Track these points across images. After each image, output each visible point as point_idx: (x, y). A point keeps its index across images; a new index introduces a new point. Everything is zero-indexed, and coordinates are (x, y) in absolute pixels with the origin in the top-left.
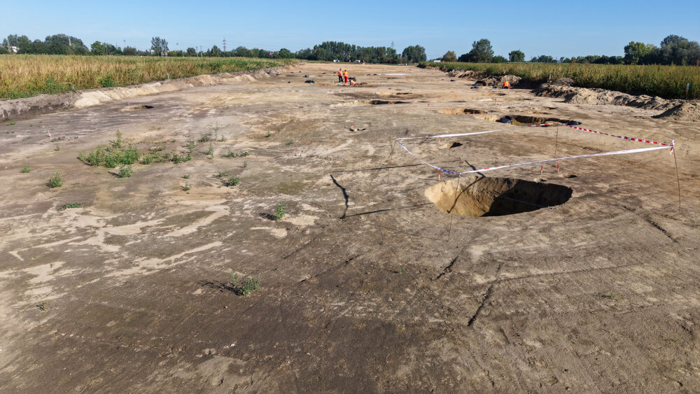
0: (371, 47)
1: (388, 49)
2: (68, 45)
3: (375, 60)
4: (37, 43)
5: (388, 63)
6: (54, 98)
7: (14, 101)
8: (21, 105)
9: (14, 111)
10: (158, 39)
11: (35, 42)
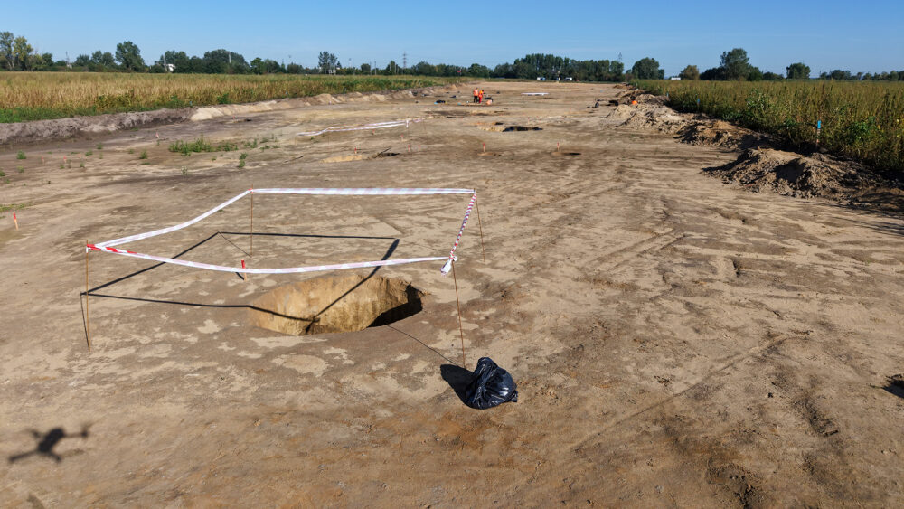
0: (589, 60)
1: (613, 62)
2: (227, 61)
3: (592, 77)
4: (195, 59)
5: (609, 80)
6: (173, 112)
7: (140, 113)
8: (145, 117)
9: (140, 121)
10: (326, 54)
11: (192, 59)
